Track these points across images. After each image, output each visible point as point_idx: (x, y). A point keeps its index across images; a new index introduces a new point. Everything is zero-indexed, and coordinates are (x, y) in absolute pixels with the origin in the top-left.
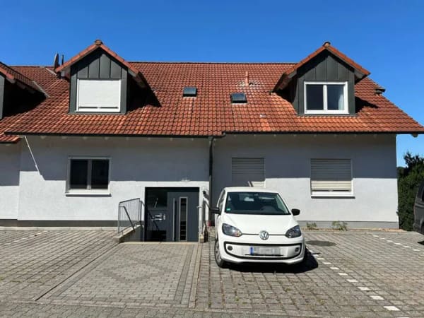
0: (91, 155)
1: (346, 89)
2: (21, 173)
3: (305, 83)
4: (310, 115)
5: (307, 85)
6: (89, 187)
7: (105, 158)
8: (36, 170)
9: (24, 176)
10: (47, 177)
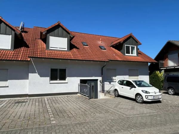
0: (59, 67)
1: (135, 48)
2: (29, 74)
3: (125, 45)
4: (127, 55)
5: (126, 46)
6: (58, 80)
7: (64, 68)
8: (37, 73)
9: (31, 75)
10: (41, 76)
